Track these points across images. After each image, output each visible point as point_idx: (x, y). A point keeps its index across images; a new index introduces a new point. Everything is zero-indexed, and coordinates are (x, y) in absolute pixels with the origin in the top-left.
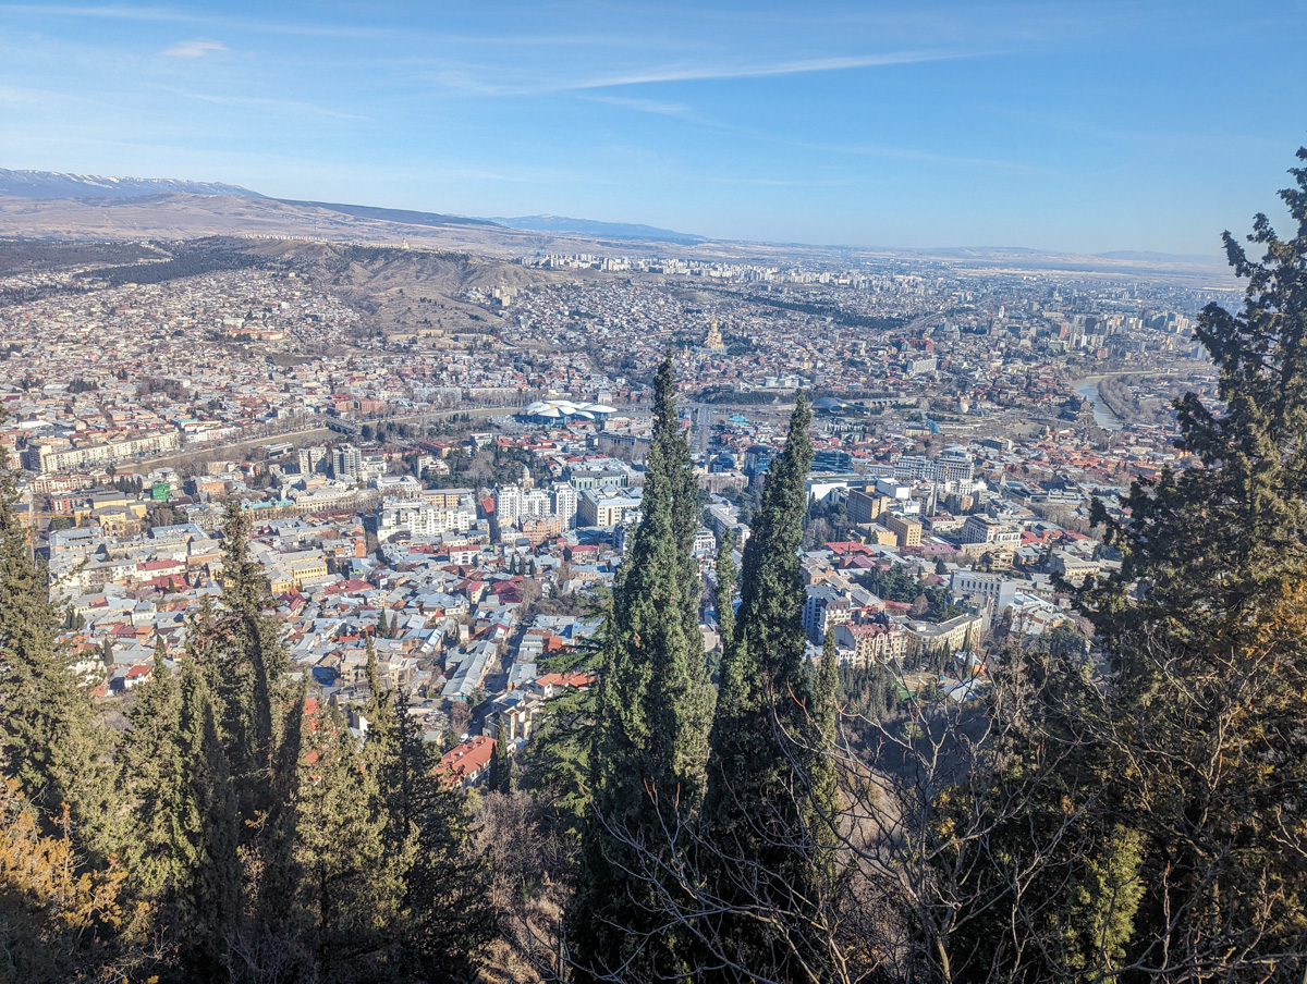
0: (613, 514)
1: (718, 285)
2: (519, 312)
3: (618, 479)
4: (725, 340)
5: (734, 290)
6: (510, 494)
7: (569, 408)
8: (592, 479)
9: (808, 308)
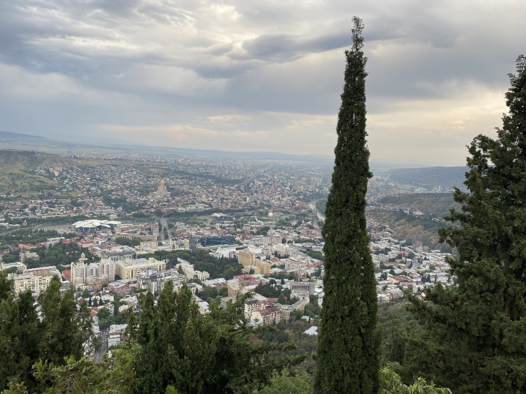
0: (134, 272)
1: (160, 166)
2: (65, 178)
3: (131, 255)
4: (169, 189)
5: (166, 167)
6: (80, 267)
7: (97, 223)
8: (118, 257)
9: (201, 175)
